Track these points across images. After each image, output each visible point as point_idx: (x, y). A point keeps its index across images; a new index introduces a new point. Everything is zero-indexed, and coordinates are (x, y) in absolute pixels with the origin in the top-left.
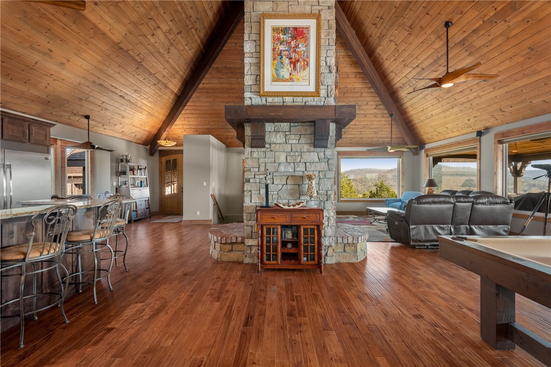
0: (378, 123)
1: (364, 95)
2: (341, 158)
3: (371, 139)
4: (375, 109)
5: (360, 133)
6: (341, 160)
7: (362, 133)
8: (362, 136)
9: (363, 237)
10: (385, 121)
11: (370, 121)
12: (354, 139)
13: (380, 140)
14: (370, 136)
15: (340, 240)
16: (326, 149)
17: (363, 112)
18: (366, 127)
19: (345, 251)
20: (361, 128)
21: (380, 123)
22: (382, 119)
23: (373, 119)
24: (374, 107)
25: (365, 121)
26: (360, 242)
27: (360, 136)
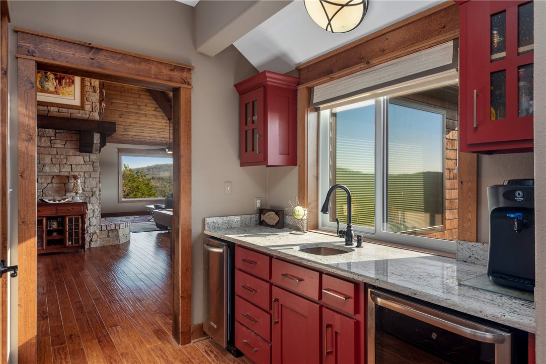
0: (159, 124)
1: (142, 96)
2: (123, 155)
3: (154, 138)
4: (155, 110)
5: (142, 131)
6: (122, 157)
7: (144, 131)
8: (144, 134)
9: (124, 224)
10: (166, 123)
11: (152, 121)
12: (136, 137)
13: (163, 139)
14: (153, 135)
15: (104, 228)
16: (91, 154)
17: (142, 112)
18: (148, 126)
19: (108, 236)
20: (143, 127)
21: (161, 124)
22: (163, 121)
23: (154, 120)
24: (154, 109)
25: (145, 120)
26: (121, 227)
27: (142, 134)
